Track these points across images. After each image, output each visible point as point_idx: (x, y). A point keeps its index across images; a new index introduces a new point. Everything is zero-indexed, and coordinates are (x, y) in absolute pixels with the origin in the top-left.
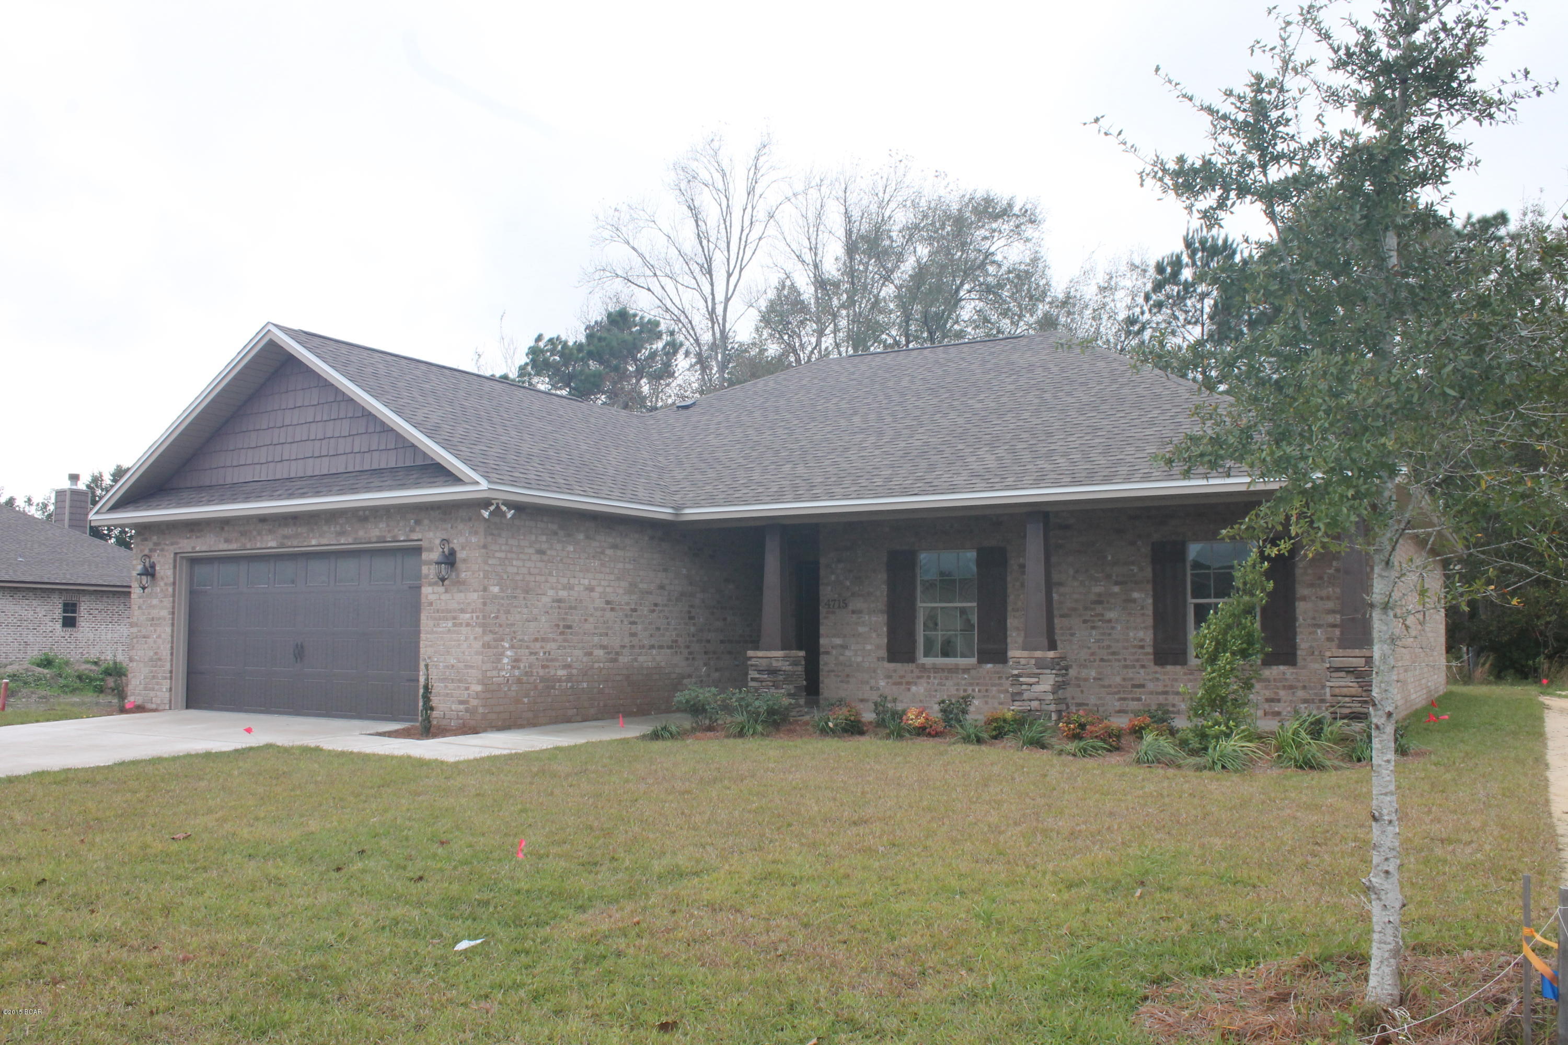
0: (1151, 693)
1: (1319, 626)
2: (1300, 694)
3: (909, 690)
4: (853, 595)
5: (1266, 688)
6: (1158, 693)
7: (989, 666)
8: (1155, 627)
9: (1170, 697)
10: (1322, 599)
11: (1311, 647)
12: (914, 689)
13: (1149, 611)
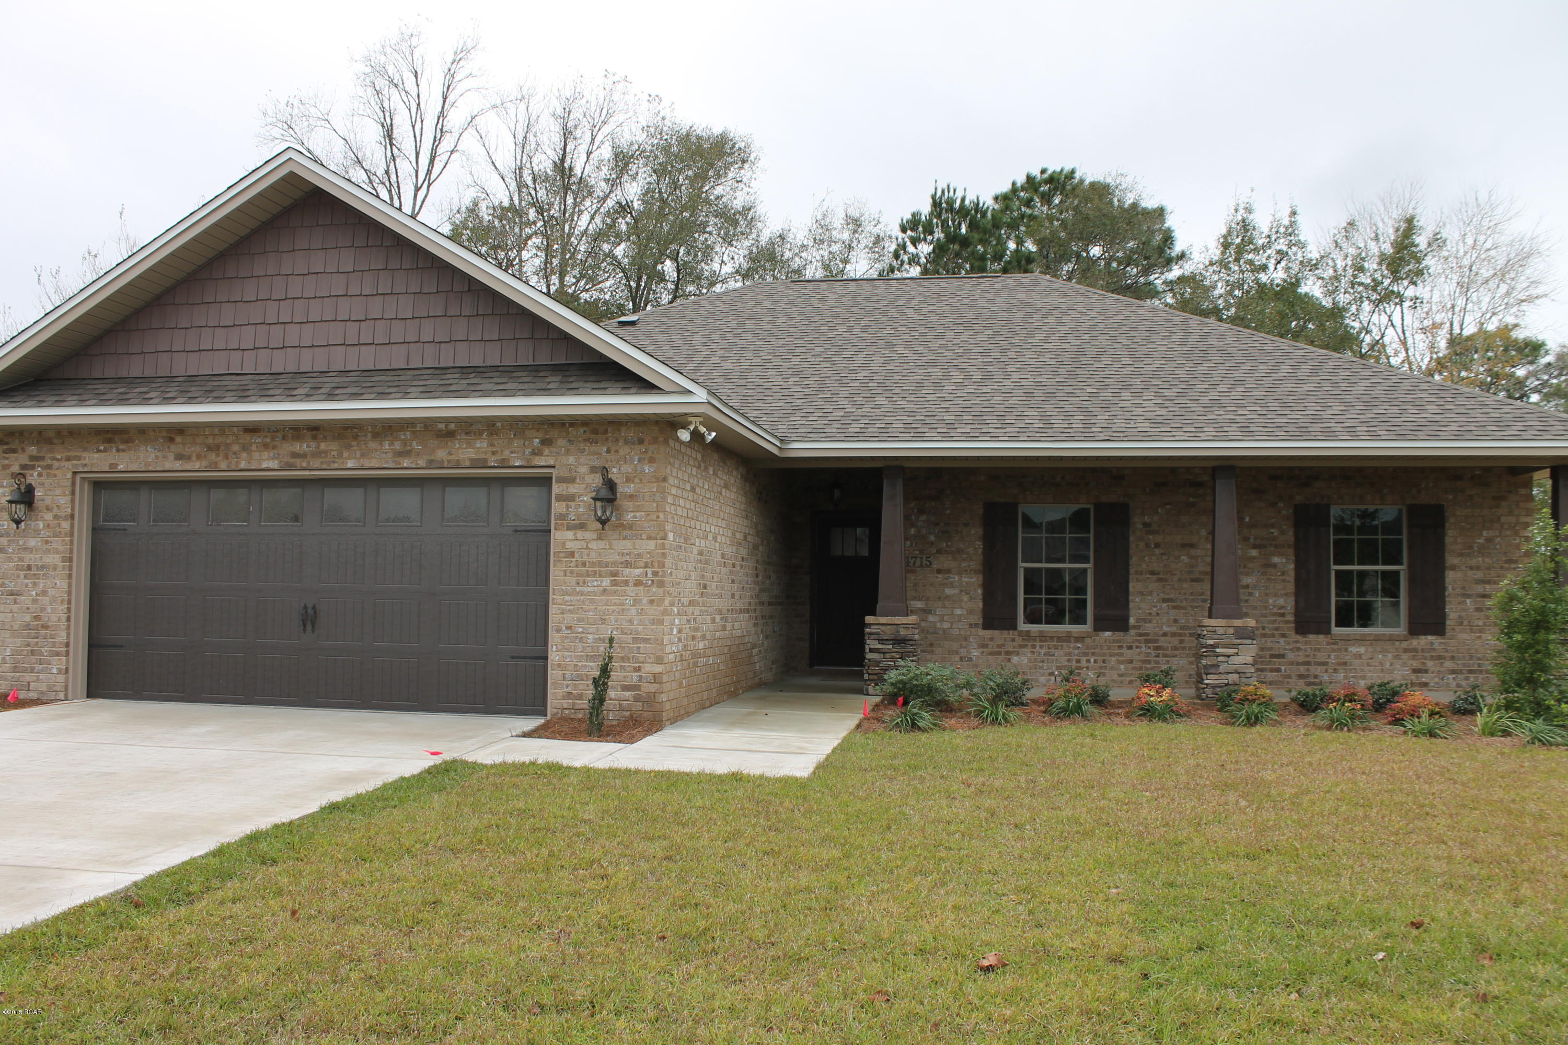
0: (1292, 663)
1: (1468, 596)
2: (1449, 664)
3: (1009, 660)
4: (940, 551)
5: (1414, 658)
6: (1298, 664)
7: (1108, 634)
8: (1297, 594)
9: (1312, 668)
10: (1471, 568)
11: (1460, 617)
12: (1015, 659)
13: (1291, 576)
